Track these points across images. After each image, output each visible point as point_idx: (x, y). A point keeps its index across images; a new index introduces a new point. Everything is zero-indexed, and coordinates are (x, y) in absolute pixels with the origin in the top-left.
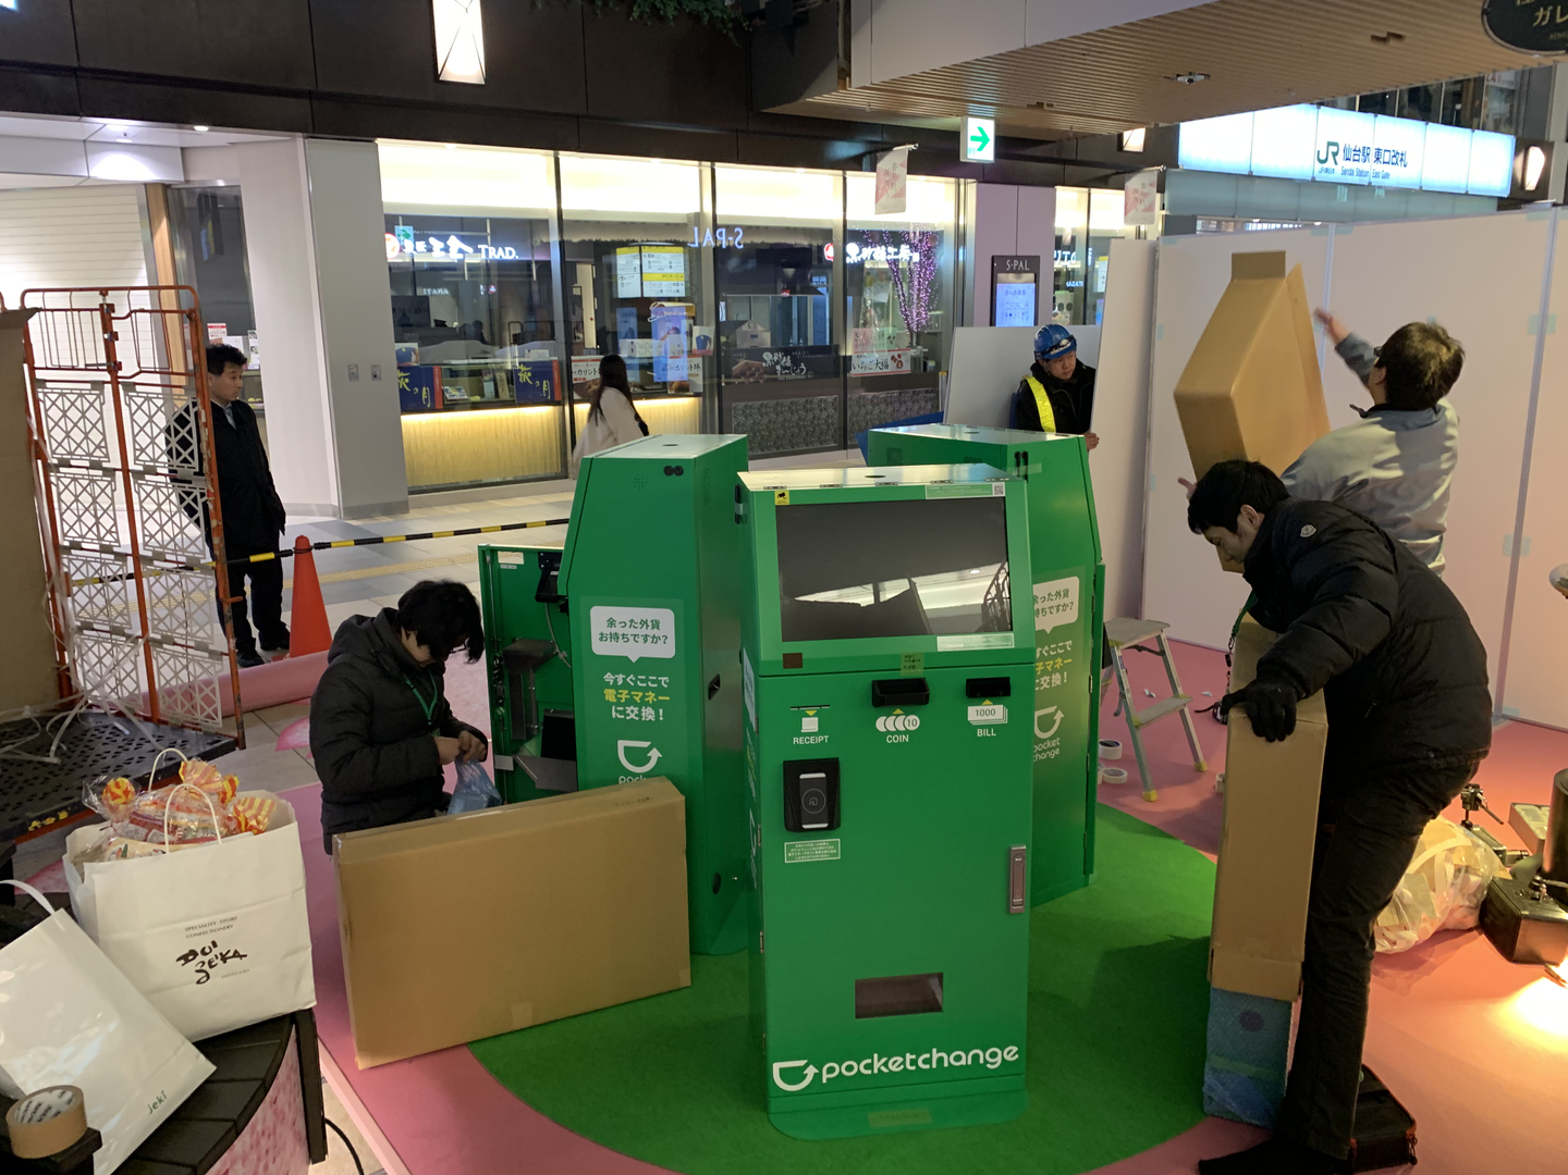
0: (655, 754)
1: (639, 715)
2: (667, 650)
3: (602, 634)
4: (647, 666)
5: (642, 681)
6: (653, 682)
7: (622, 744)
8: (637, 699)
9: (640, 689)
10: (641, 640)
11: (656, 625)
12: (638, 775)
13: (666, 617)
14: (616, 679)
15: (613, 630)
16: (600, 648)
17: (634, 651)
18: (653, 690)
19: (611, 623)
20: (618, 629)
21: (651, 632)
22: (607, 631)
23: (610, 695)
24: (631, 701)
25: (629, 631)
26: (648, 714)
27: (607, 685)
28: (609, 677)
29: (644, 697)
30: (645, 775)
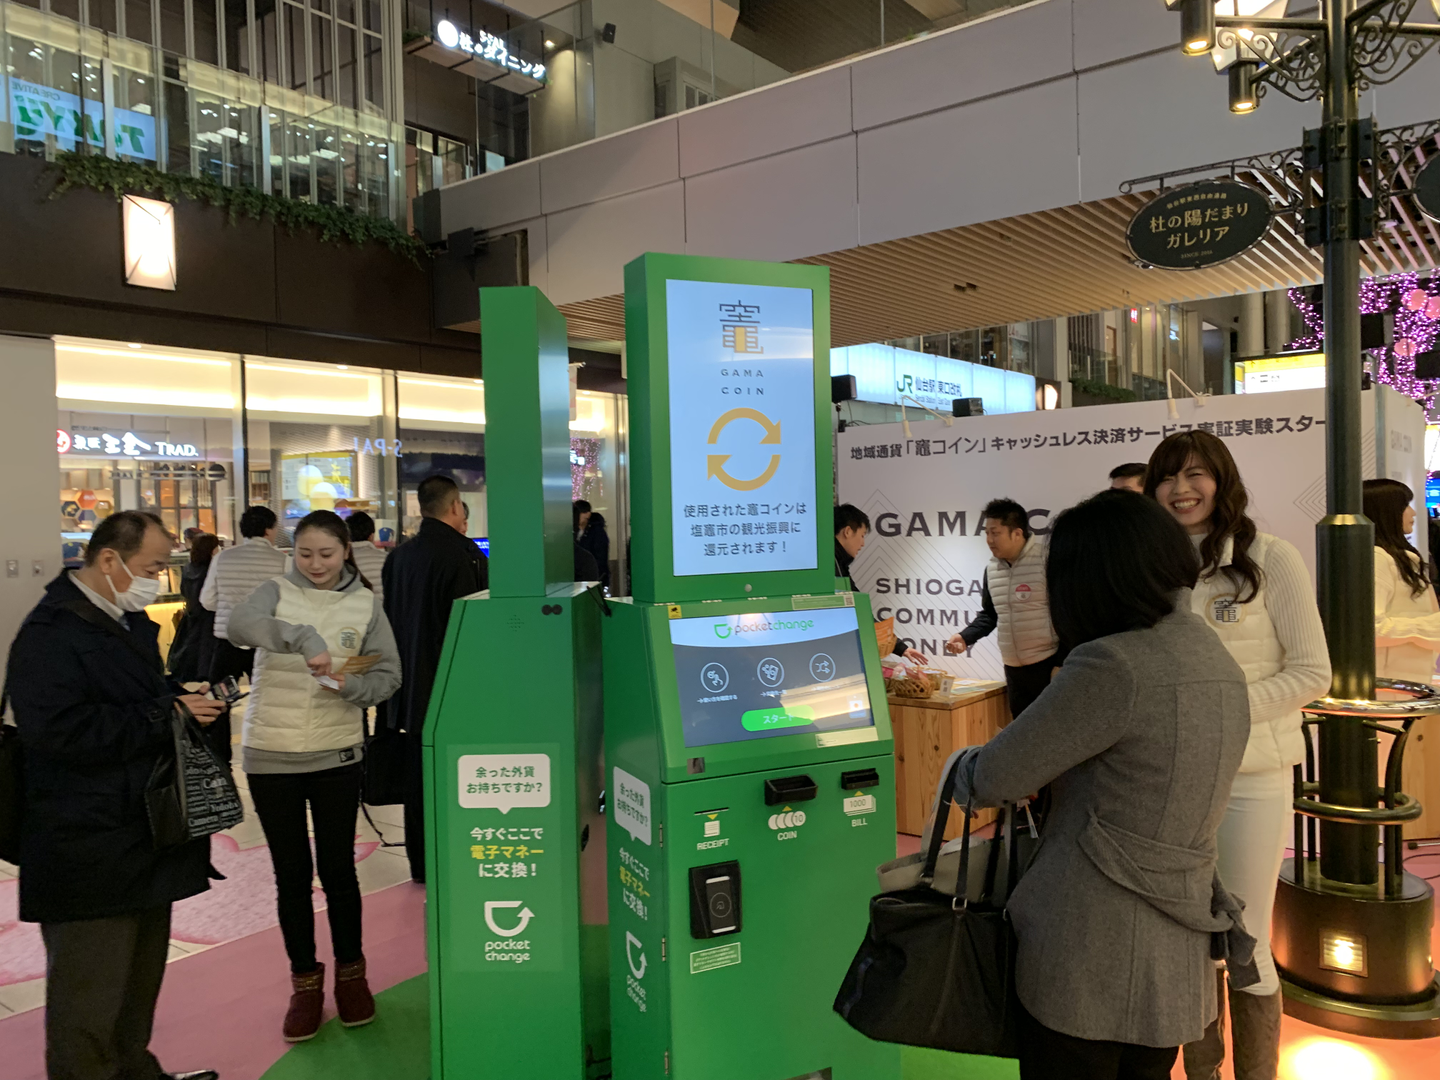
0: (526, 914)
1: (509, 872)
2: (541, 798)
3: (470, 785)
4: (520, 817)
5: (513, 834)
6: (525, 834)
7: (489, 906)
8: (508, 854)
9: (508, 843)
10: (513, 789)
11: (530, 772)
12: (507, 939)
13: (541, 763)
14: (484, 836)
15: (483, 780)
16: (467, 800)
17: (504, 803)
18: (525, 843)
19: (481, 772)
20: (489, 779)
21: (523, 780)
22: (477, 781)
23: (477, 852)
24: (500, 858)
25: (500, 780)
26: (519, 869)
27: (475, 841)
28: (477, 832)
29: (515, 851)
30: (516, 938)
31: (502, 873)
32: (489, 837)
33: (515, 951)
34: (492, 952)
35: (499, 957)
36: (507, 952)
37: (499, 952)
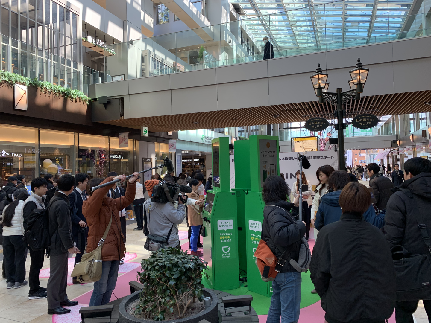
0: (229, 249)
1: (226, 241)
2: (232, 227)
4: (228, 231)
5: (227, 234)
6: (229, 234)
7: (223, 247)
8: (226, 238)
9: (226, 236)
10: (227, 226)
11: (230, 223)
12: (226, 253)
13: (232, 221)
14: (222, 235)
15: (222, 225)
17: (225, 228)
18: (229, 236)
19: (221, 223)
20: (223, 224)
21: (229, 224)
22: (221, 225)
23: (221, 238)
24: (225, 239)
25: (225, 224)
26: (228, 240)
27: (220, 236)
28: (221, 234)
29: (227, 237)
30: (228, 253)
31: (225, 241)
32: (223, 235)
33: (227, 255)
34: (224, 256)
35: (225, 257)
36: (226, 256)
37: (225, 256)
